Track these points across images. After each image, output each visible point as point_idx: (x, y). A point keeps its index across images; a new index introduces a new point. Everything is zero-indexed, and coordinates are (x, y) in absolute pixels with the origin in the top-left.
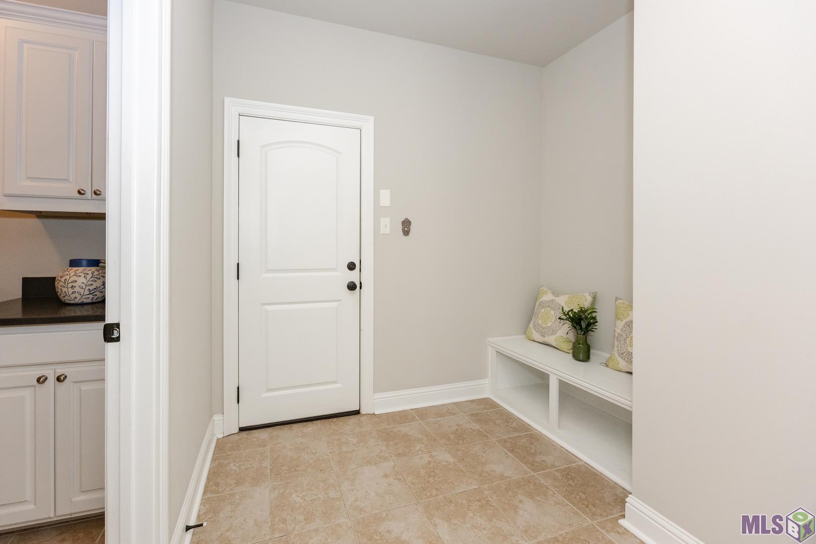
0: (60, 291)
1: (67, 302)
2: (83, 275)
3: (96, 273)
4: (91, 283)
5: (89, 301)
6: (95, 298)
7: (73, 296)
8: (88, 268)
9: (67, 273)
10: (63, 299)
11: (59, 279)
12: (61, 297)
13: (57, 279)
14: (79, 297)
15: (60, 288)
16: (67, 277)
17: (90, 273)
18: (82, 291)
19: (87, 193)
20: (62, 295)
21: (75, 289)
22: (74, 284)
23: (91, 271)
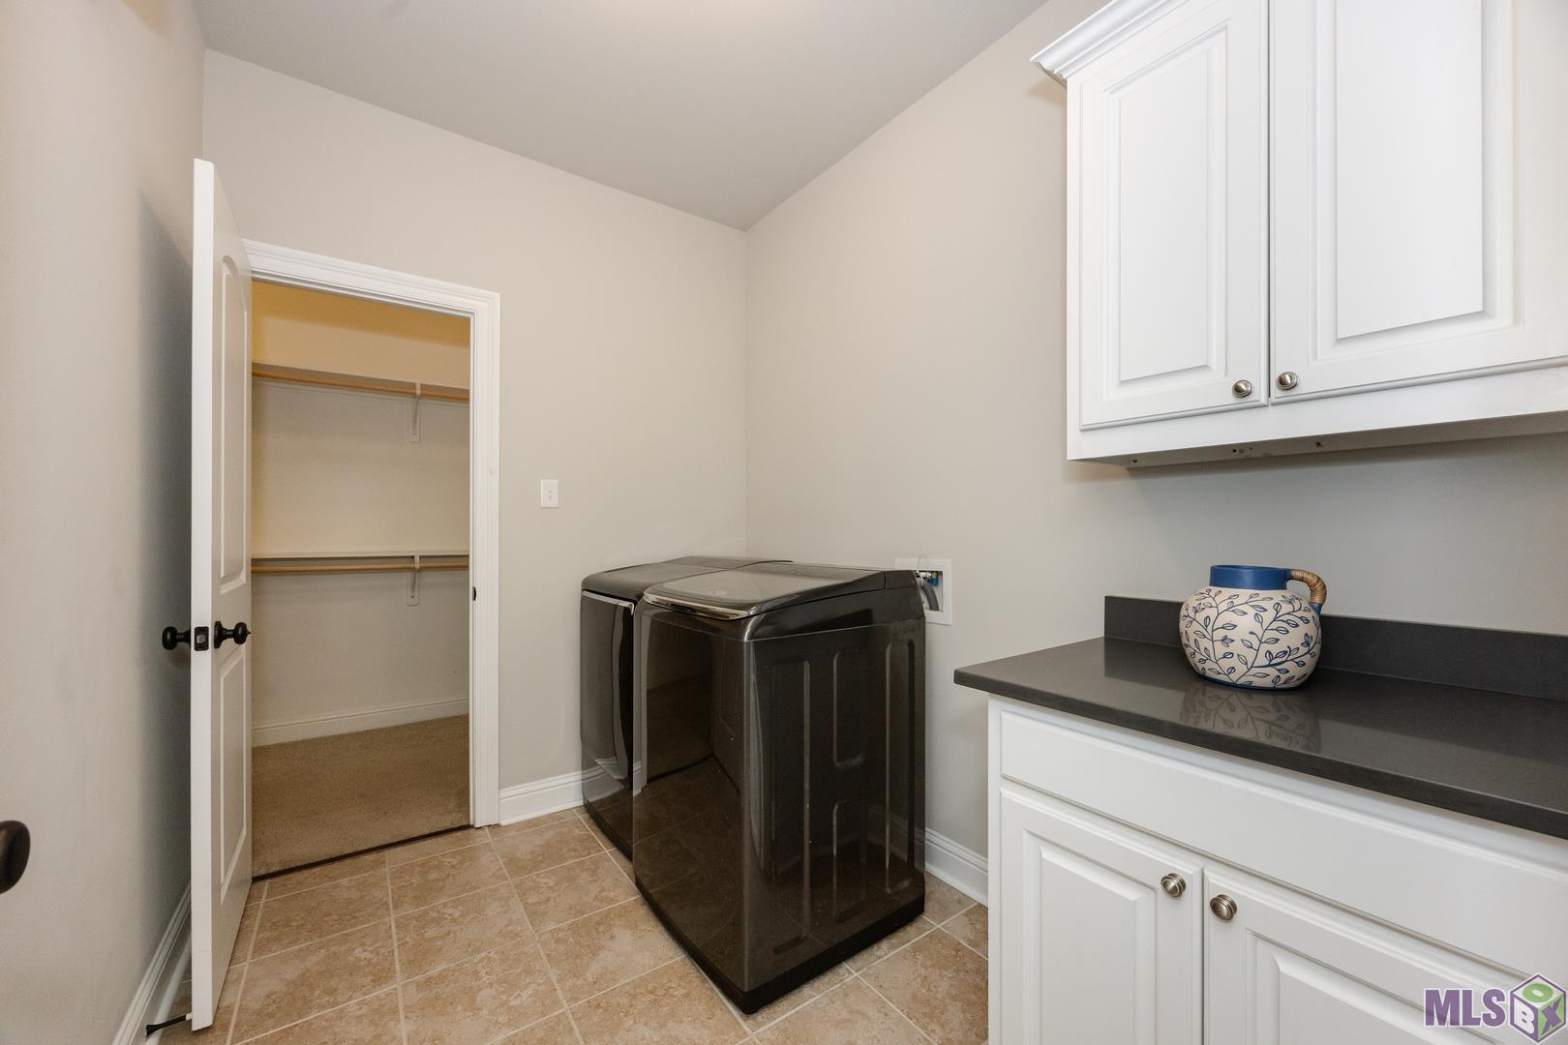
0: (1192, 644)
1: (1209, 674)
2: (1252, 612)
3: (1286, 608)
4: (1276, 635)
5: (1267, 683)
6: (1284, 677)
7: (1226, 664)
8: (1264, 593)
9: (1210, 600)
10: (1200, 666)
11: (1192, 614)
12: (1195, 661)
13: (1183, 612)
14: (1241, 669)
15: (1193, 637)
16: (1212, 613)
17: (1268, 605)
18: (1250, 655)
19: (1255, 391)
20: (1198, 656)
21: (1233, 648)
22: (1231, 634)
23: (1273, 602)
